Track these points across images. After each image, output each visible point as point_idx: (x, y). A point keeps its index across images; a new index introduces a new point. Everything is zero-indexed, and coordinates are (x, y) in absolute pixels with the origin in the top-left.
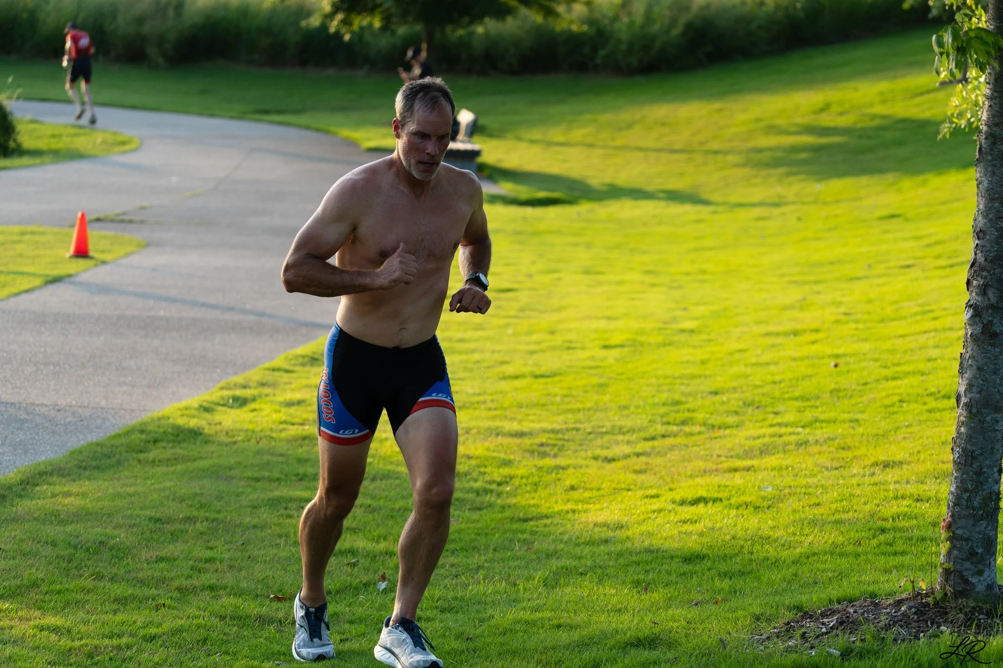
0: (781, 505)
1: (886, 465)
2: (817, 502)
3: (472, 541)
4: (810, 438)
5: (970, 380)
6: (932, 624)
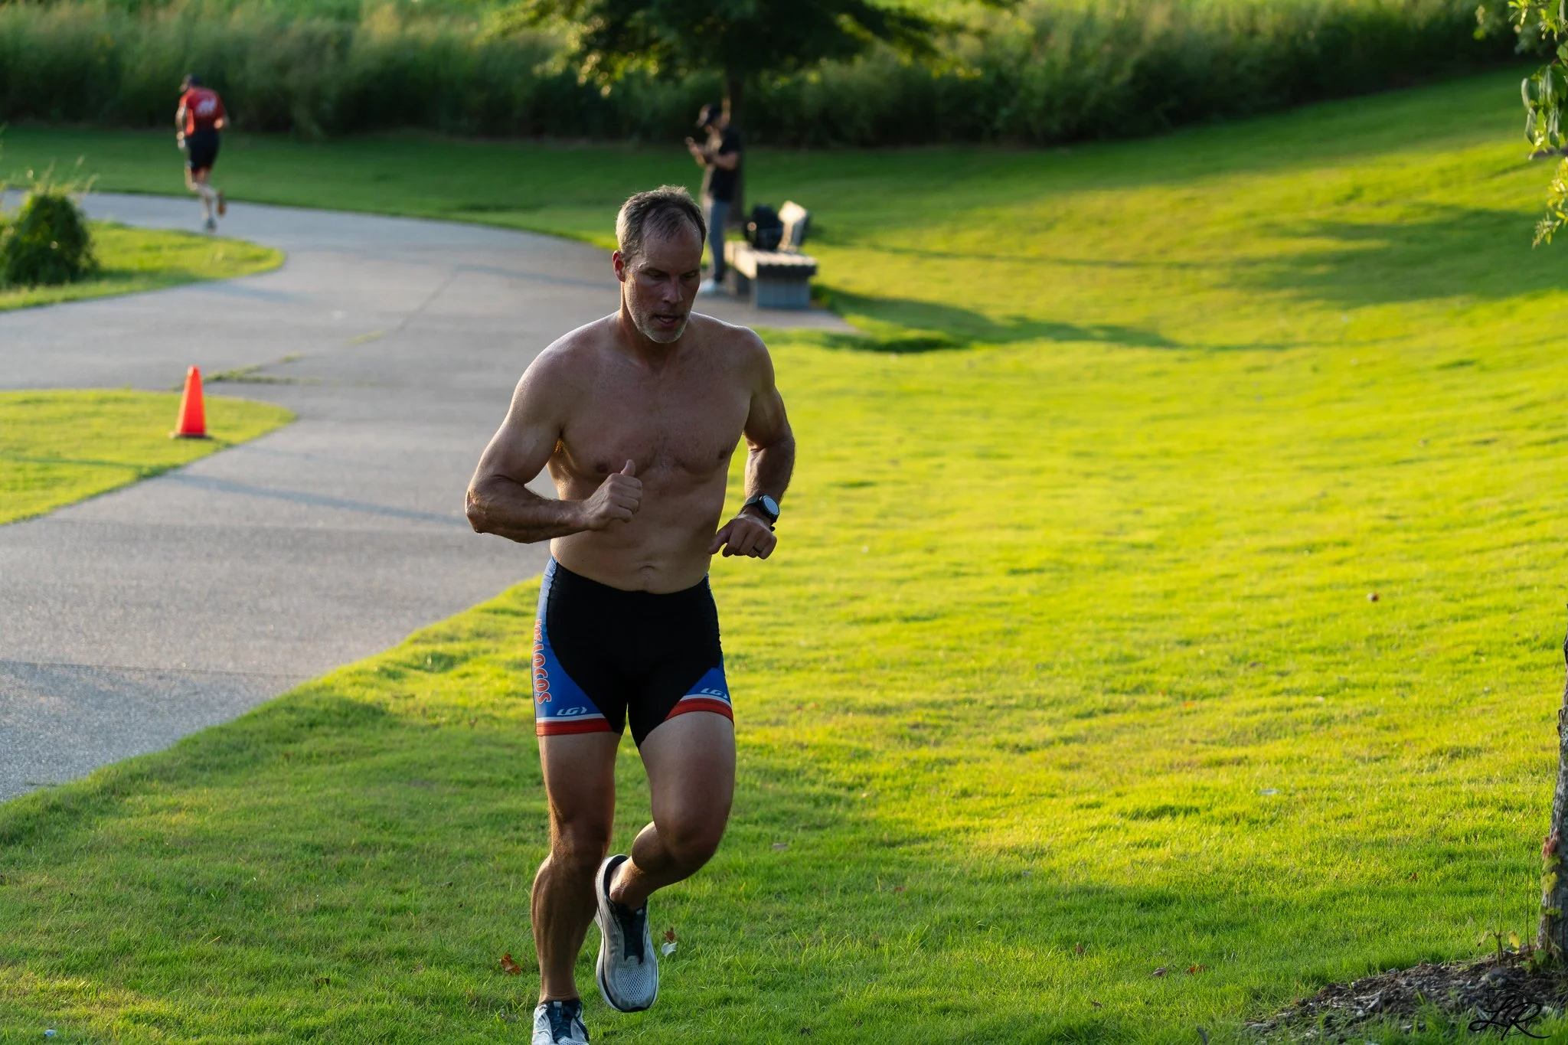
0: (1291, 818)
1: (1455, 754)
2: (1347, 812)
3: (808, 877)
4: (1336, 712)
6: (1529, 1002)
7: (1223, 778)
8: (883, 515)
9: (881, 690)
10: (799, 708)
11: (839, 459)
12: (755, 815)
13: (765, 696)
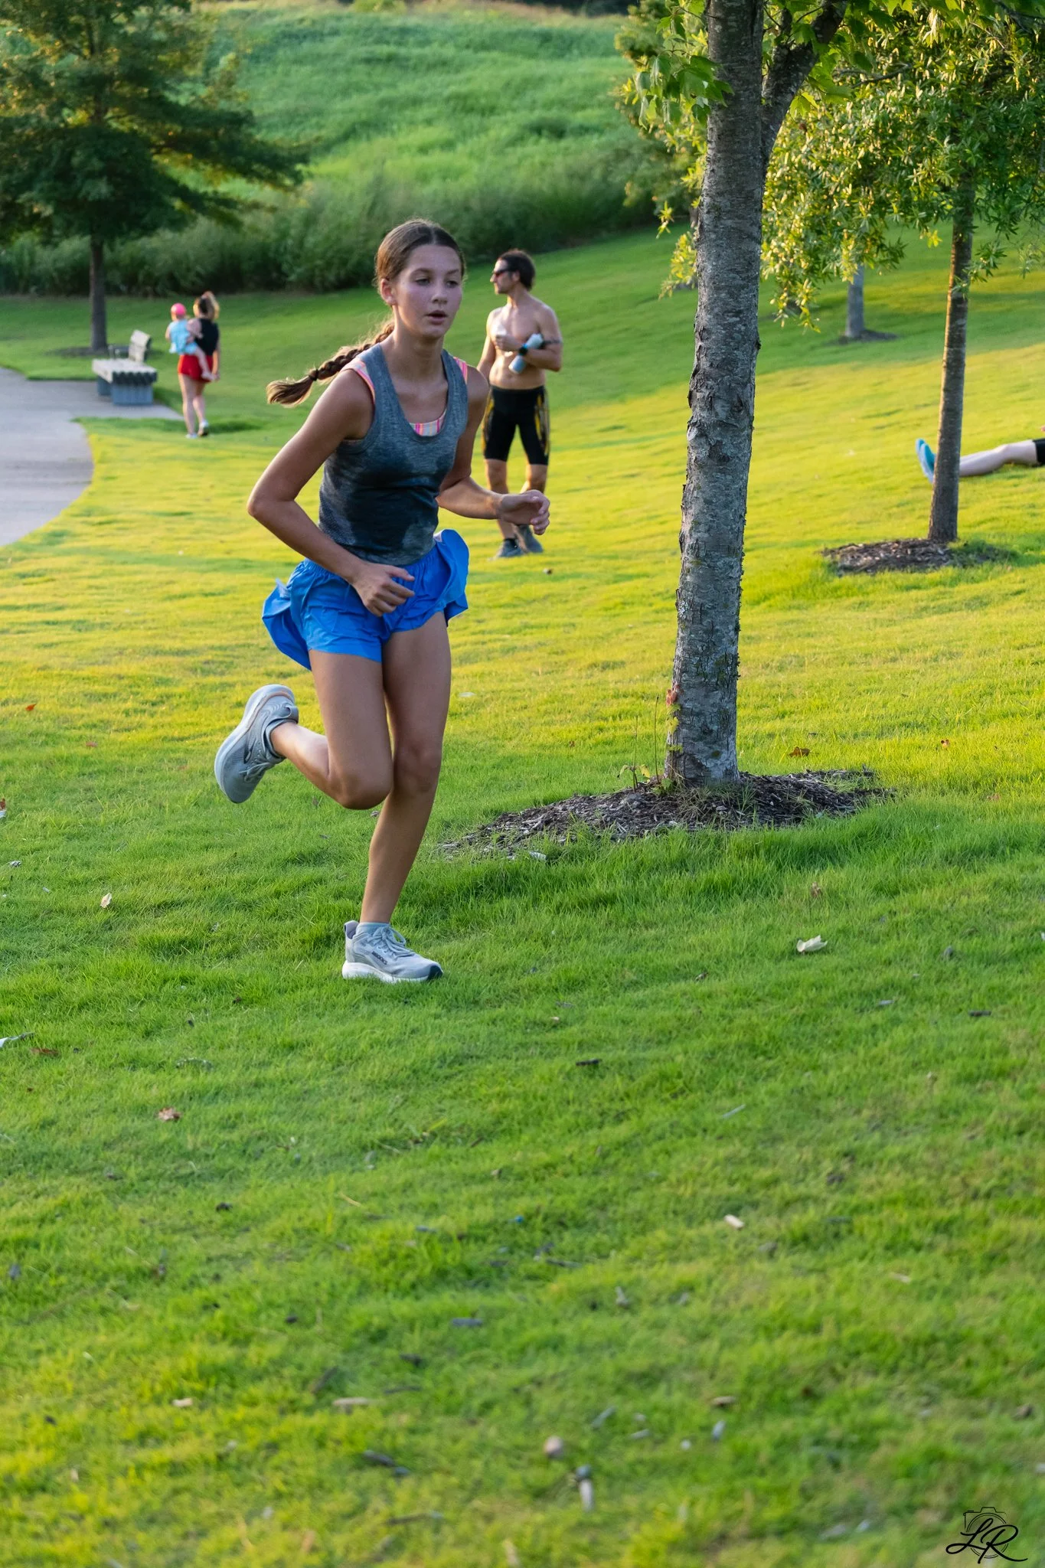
0: (482, 711)
1: (606, 666)
2: (524, 704)
3: (115, 762)
4: (518, 644)
5: (696, 516)
6: (659, 818)
8: (197, 532)
9: (183, 639)
10: (121, 653)
11: (168, 499)
12: (80, 723)
13: (95, 646)
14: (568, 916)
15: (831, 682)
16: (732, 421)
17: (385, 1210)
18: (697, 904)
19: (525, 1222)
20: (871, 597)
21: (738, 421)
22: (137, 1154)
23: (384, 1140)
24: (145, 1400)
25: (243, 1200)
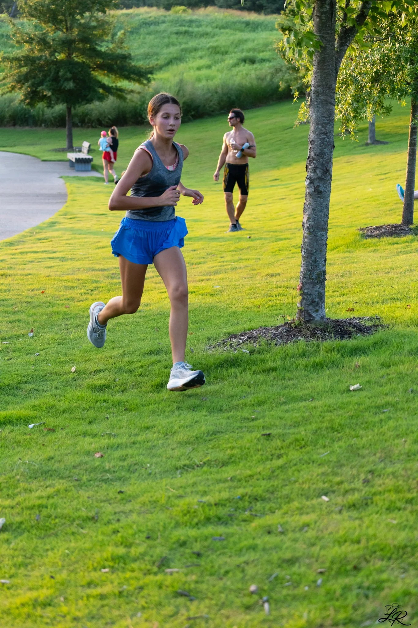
0: (223, 293)
1: (272, 275)
2: (240, 290)
3: (76, 314)
4: (237, 266)
5: (309, 215)
6: (294, 336)
7: (203, 284)
8: (109, 222)
9: (103, 265)
10: (79, 270)
11: (97, 208)
12: (63, 298)
13: (69, 267)
14: (258, 376)
15: (363, 281)
16: (323, 177)
17: (185, 493)
18: (310, 371)
19: (241, 498)
20: (379, 247)
21: (326, 177)
22: (86, 470)
23: (185, 465)
24: (90, 569)
25: (129, 489)
